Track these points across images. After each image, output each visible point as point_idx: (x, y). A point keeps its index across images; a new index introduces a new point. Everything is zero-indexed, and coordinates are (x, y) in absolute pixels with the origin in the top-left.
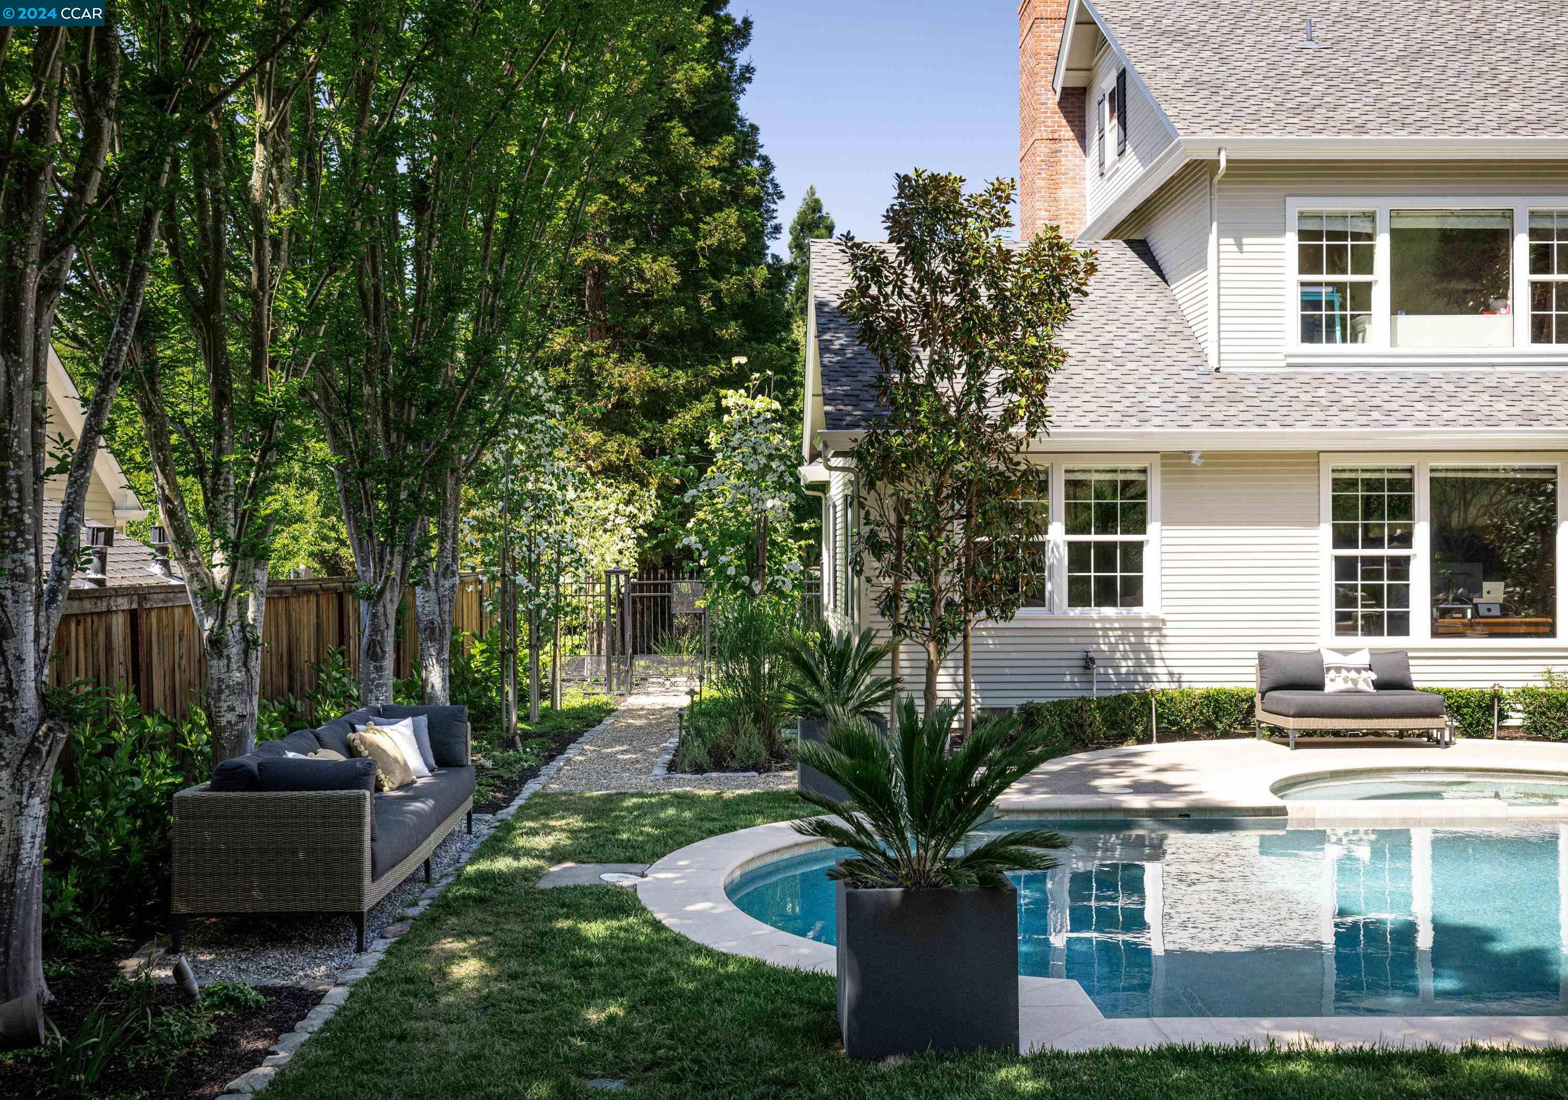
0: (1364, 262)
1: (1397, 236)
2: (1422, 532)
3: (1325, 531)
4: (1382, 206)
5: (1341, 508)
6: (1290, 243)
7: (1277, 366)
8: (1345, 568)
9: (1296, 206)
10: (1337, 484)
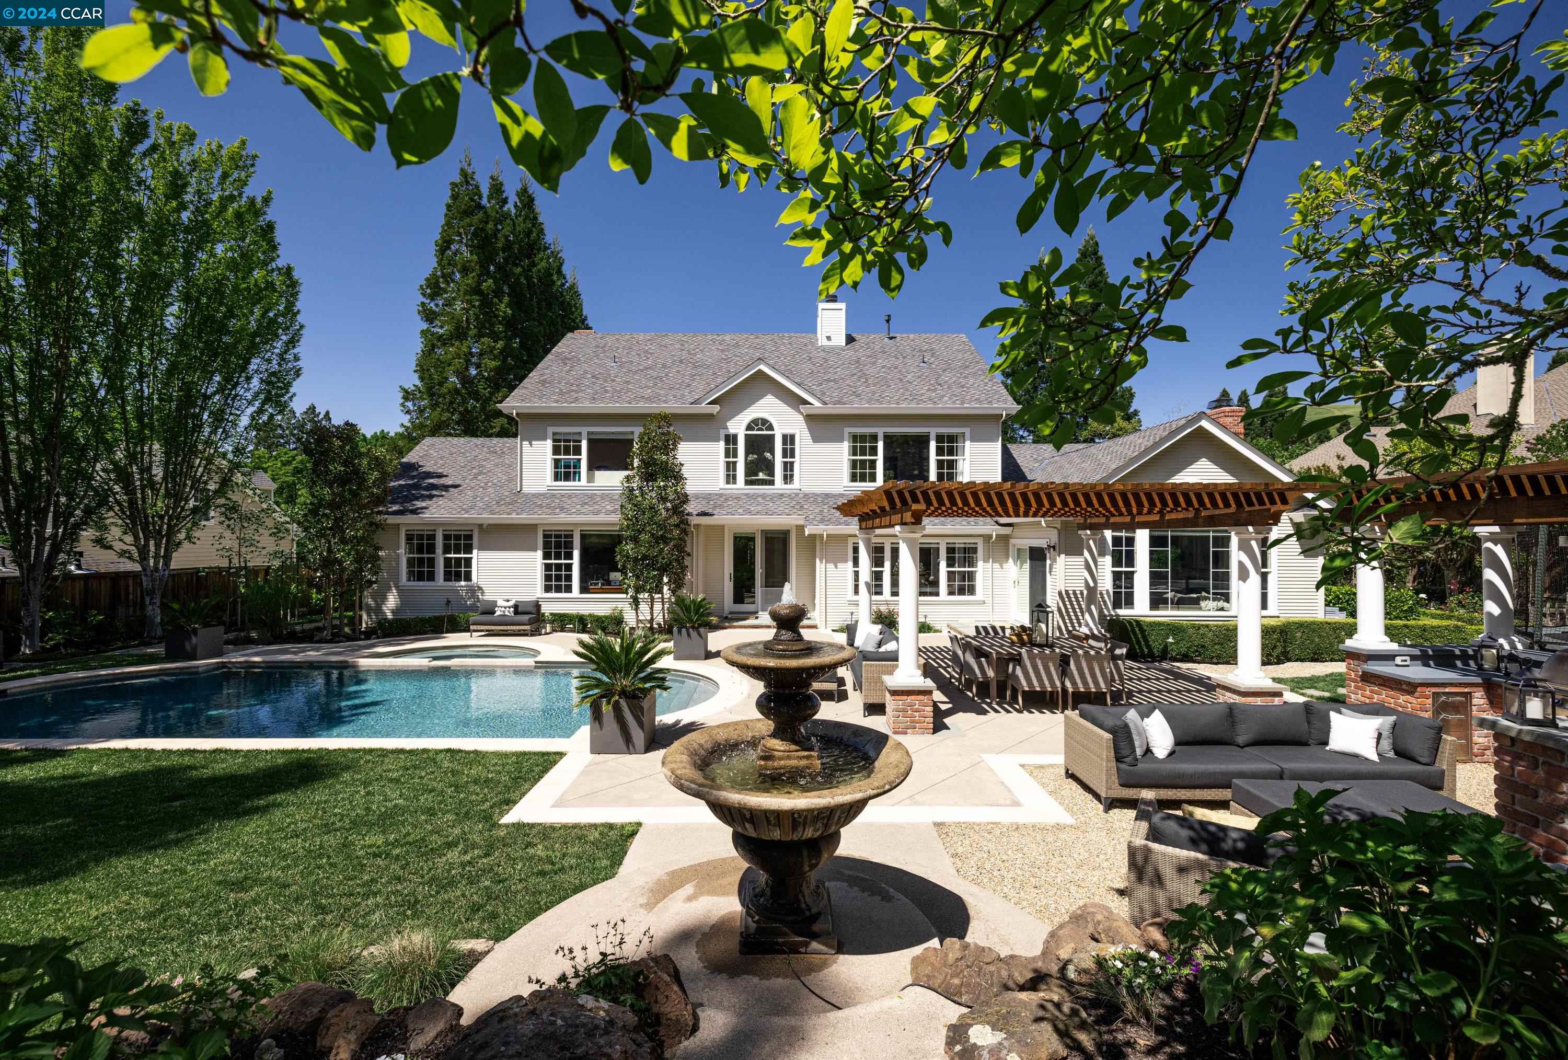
0: (578, 451)
1: (590, 441)
2: (576, 554)
3: (539, 554)
4: (584, 430)
5: (547, 545)
6: (549, 444)
7: (543, 490)
8: (548, 567)
9: (551, 430)
10: (545, 536)
